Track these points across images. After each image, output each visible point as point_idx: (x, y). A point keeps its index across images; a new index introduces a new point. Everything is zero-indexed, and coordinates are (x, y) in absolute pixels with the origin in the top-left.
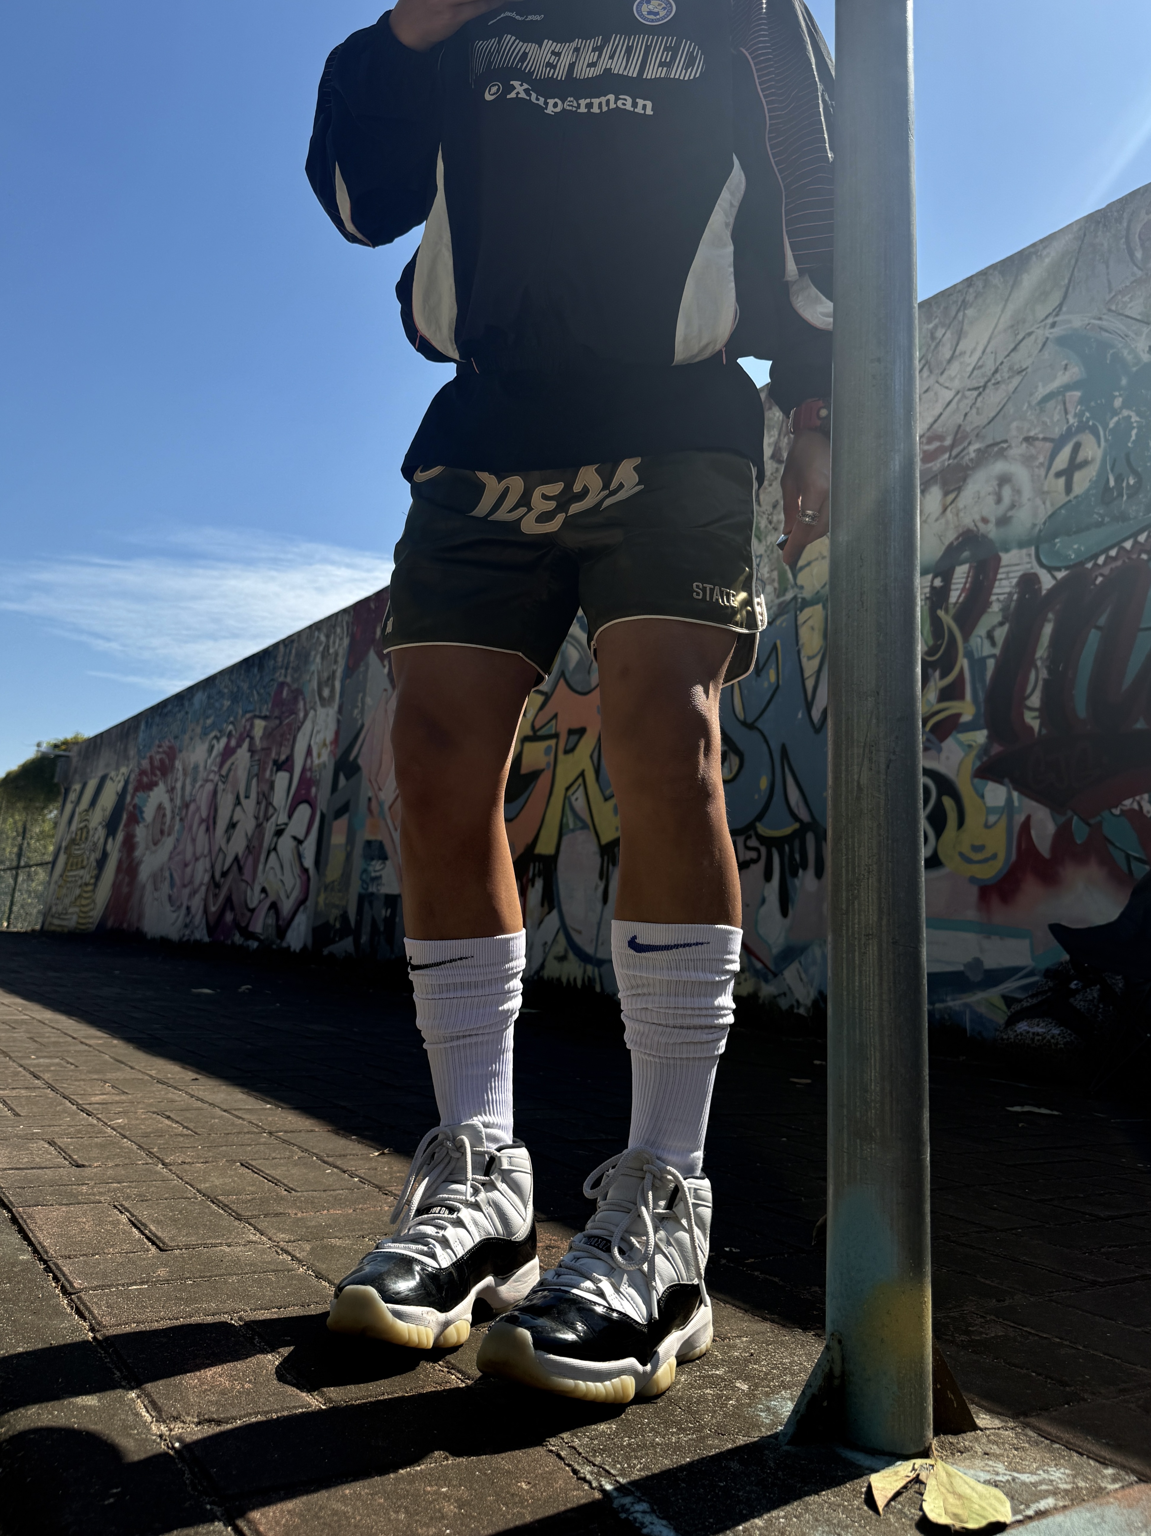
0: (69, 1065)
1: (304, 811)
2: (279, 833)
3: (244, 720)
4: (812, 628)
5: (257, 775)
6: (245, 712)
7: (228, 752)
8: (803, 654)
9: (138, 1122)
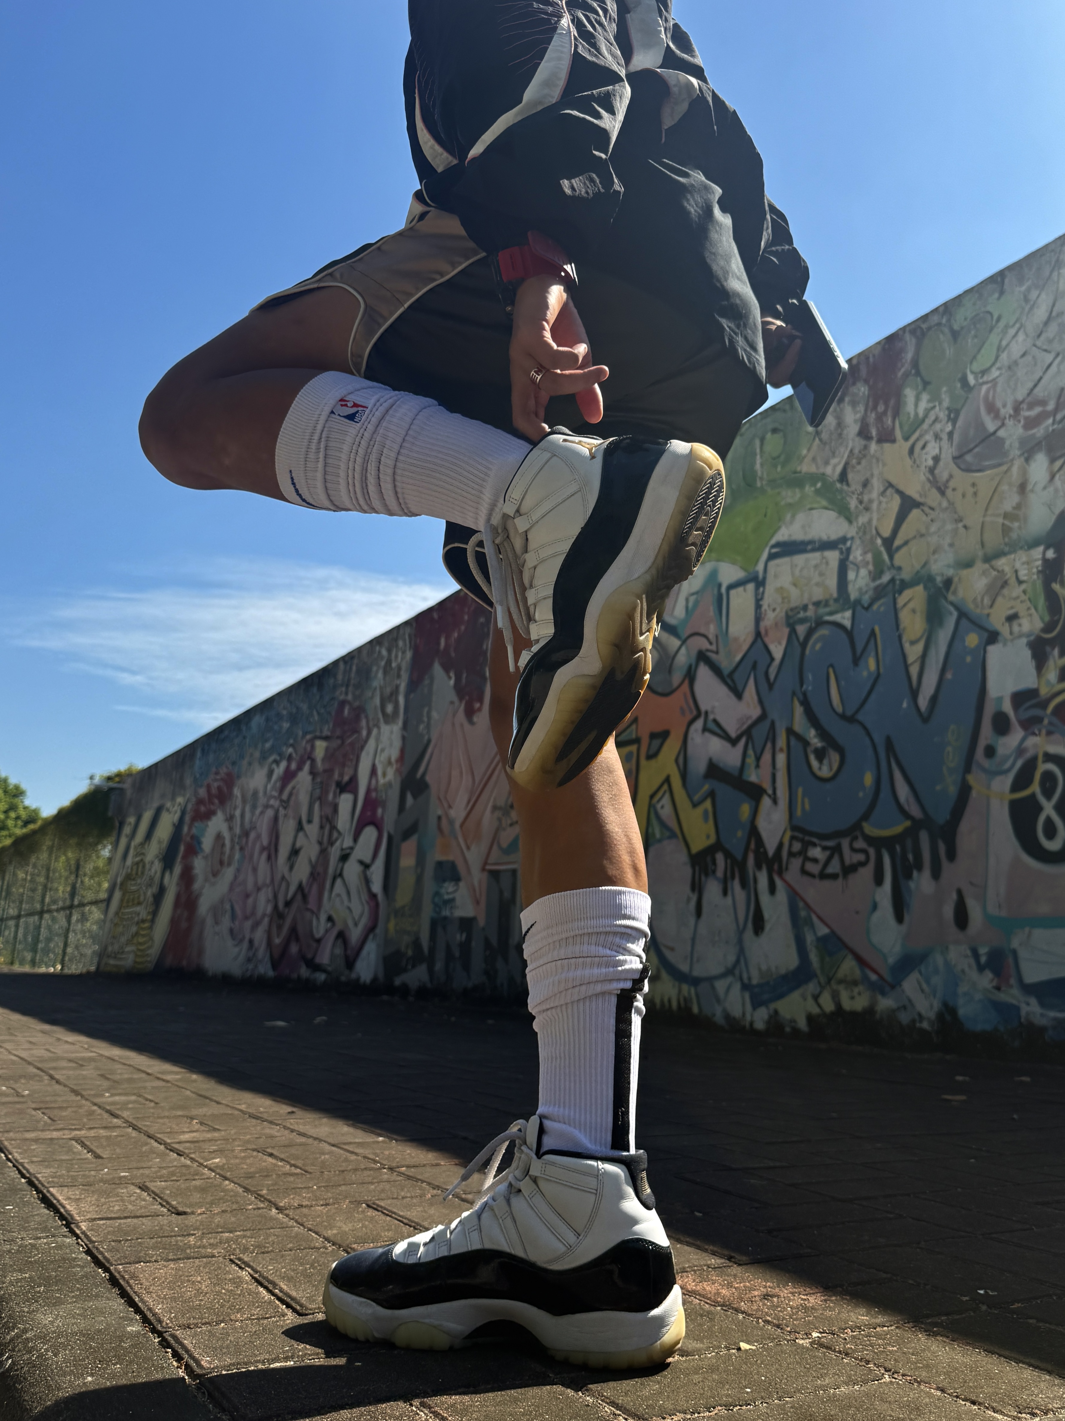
0: (147, 1102)
1: (370, 834)
2: (344, 858)
3: (304, 742)
4: (914, 611)
5: (320, 798)
6: (305, 734)
7: (289, 776)
8: (904, 639)
9: (237, 1161)
